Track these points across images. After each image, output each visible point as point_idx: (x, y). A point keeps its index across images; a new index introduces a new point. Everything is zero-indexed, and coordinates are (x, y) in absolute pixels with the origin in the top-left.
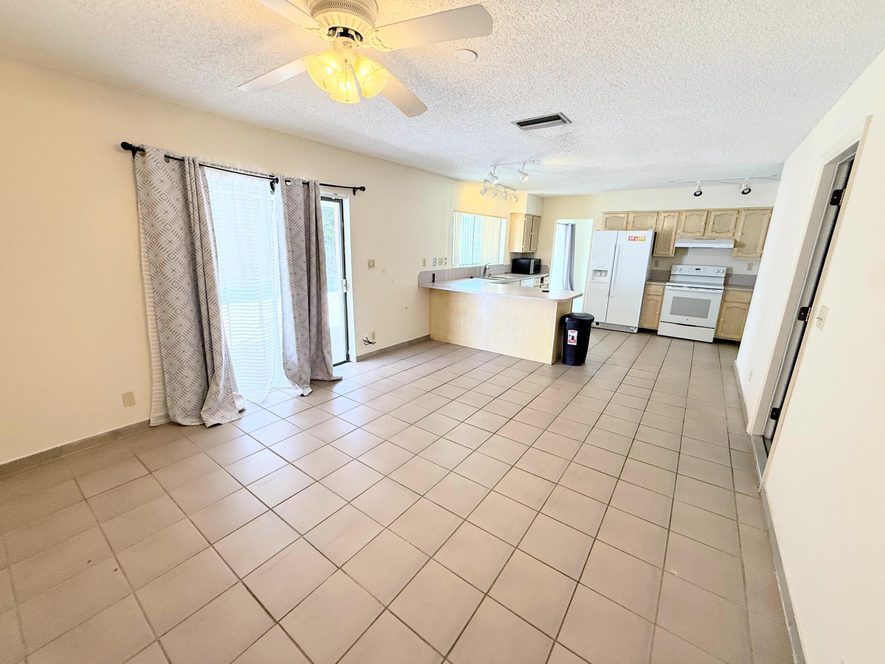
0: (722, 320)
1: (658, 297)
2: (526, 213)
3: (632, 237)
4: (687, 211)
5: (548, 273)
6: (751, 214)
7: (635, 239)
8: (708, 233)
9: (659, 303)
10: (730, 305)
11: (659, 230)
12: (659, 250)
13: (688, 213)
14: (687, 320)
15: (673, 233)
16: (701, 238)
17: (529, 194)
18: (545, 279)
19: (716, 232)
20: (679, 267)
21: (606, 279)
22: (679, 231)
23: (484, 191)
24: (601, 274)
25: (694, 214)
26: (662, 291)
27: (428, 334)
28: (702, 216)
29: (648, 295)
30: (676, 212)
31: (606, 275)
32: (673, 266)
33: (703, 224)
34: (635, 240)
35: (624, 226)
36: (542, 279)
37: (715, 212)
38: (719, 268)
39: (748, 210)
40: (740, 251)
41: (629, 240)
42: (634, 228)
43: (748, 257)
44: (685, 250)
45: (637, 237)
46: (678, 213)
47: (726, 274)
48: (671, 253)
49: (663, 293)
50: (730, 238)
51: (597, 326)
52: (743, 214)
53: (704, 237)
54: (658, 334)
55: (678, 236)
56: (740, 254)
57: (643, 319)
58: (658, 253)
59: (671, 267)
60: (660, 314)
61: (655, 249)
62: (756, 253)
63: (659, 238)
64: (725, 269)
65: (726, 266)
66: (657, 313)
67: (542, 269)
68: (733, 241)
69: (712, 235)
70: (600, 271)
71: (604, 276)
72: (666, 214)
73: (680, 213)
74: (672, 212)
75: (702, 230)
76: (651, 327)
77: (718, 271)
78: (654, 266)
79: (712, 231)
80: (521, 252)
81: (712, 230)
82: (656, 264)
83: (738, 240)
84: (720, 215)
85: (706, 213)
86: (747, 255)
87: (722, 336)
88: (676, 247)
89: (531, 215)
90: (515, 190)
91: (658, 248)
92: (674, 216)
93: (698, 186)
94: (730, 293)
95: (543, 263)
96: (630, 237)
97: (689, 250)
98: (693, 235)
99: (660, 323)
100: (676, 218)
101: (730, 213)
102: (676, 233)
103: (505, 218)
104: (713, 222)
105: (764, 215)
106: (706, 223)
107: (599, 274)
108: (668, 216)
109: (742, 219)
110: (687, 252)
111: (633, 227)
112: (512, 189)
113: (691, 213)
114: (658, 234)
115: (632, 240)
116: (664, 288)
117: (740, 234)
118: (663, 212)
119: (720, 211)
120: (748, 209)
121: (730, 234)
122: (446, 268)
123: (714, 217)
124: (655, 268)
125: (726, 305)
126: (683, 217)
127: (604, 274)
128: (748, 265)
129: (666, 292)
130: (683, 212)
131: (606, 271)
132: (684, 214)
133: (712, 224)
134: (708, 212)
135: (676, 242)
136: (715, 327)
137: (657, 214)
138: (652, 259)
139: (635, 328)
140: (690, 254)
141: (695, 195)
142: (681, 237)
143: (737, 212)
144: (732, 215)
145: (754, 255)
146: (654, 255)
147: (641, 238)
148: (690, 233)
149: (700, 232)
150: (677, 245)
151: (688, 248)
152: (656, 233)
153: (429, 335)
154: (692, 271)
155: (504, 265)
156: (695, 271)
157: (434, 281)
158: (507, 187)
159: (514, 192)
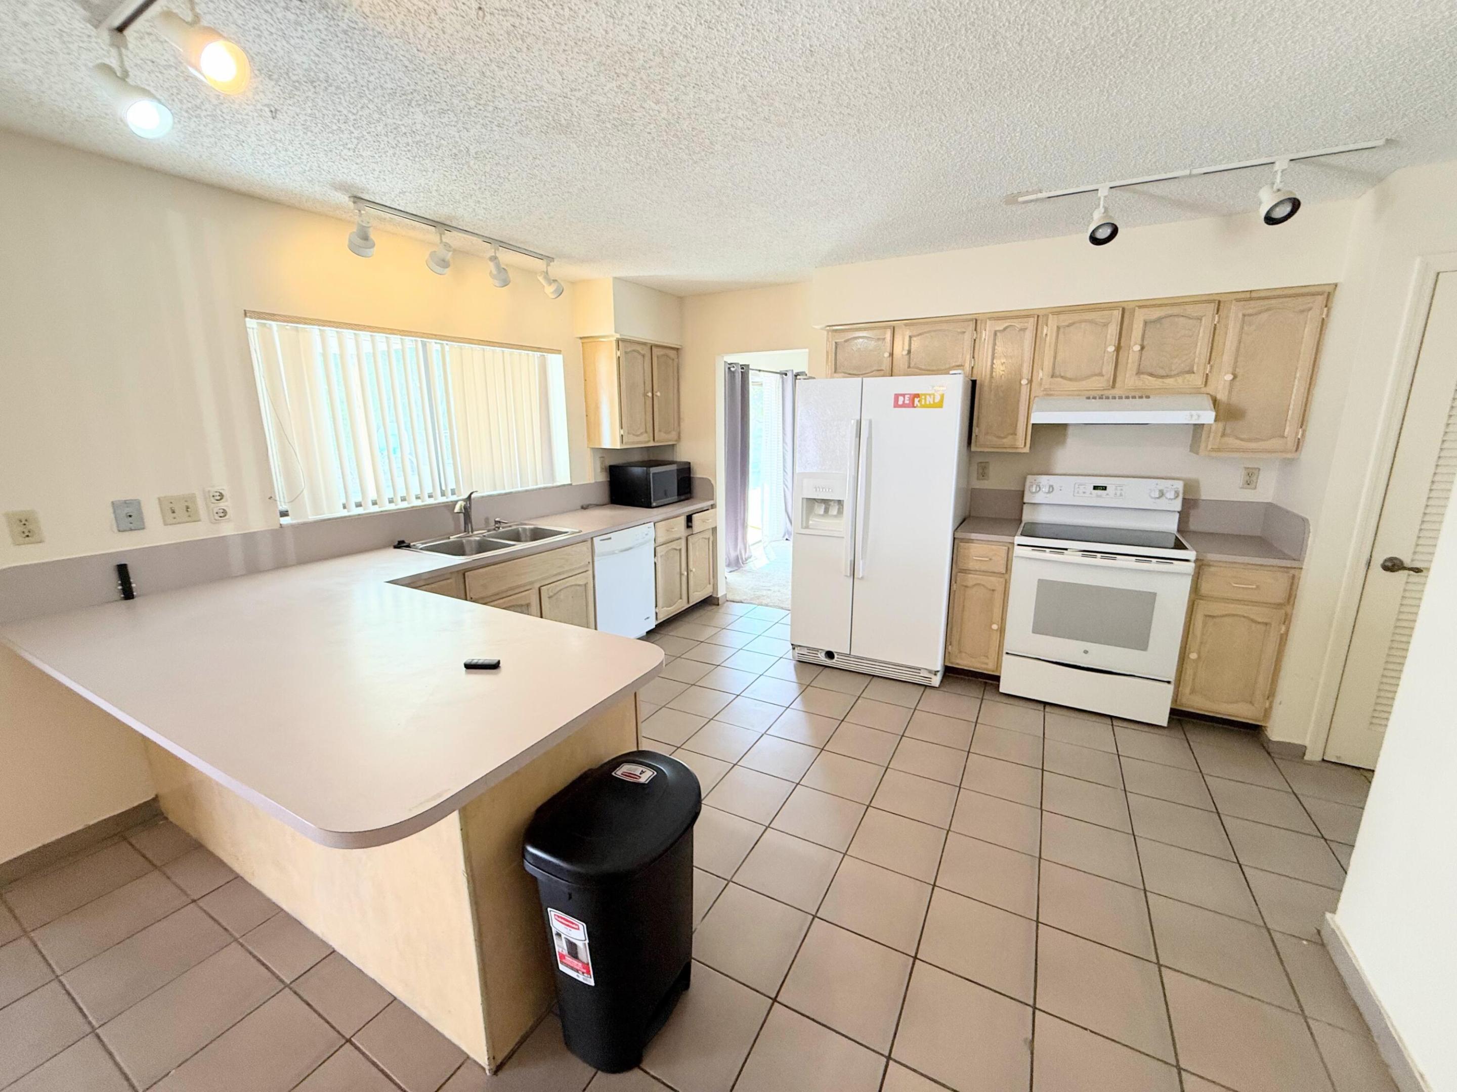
0: (1193, 656)
1: (993, 579)
2: (618, 336)
3: (904, 395)
4: (1059, 312)
5: (713, 499)
6: (1260, 313)
7: (913, 400)
8: (1129, 380)
9: (998, 597)
10: (1215, 608)
11: (982, 375)
12: (987, 434)
13: (1062, 317)
14: (1086, 652)
15: (1024, 382)
16: (1106, 393)
17: (615, 278)
18: (695, 517)
19: (1151, 375)
20: (1044, 480)
21: (840, 525)
22: (1040, 375)
23: (359, 241)
24: (826, 511)
25: (1081, 322)
26: (1004, 562)
27: (153, 796)
28: (1106, 325)
29: (965, 571)
30: (1028, 316)
31: (840, 512)
32: (1029, 477)
33: (1111, 349)
34: (912, 405)
35: (886, 365)
36: (689, 519)
37: (1143, 310)
38: (1163, 484)
39: (1251, 299)
40: (1228, 431)
41: (896, 405)
42: (913, 369)
43: (1254, 451)
44: (1060, 429)
45: (917, 396)
46: (1032, 321)
47: (1184, 499)
48: (1021, 441)
49: (1008, 568)
50: (1197, 392)
51: (829, 662)
52: (1234, 313)
53: (1116, 392)
54: (1001, 690)
55: (1036, 390)
56: (1231, 441)
57: (955, 643)
58: (984, 439)
59: (1024, 479)
60: (1002, 630)
61: (975, 430)
62: (1283, 437)
63: (985, 397)
64: (1179, 485)
65: (1184, 476)
66: (995, 627)
67: (697, 488)
68: (1209, 403)
69: (1139, 384)
70: (825, 502)
71: (835, 516)
72: (1000, 326)
73: (1039, 318)
74: (1017, 317)
75: (1109, 369)
76: (978, 665)
77: (1162, 494)
78: (978, 479)
79: (1139, 373)
80: (618, 446)
81: (1139, 369)
82: (983, 473)
83: (1222, 396)
84: (1159, 320)
85: (1117, 314)
86: (1253, 445)
87: (1197, 703)
88: (1033, 424)
89: (645, 344)
90: (550, 259)
91: (983, 426)
92: (1023, 330)
93: (1102, 210)
94: (1212, 569)
95: (699, 473)
96: (897, 397)
97: (1070, 431)
98: (1084, 384)
99: (1005, 657)
100: (1029, 335)
101: (1190, 310)
102: (1030, 382)
103: (559, 352)
104: (1139, 341)
105: (1302, 311)
106: (1118, 349)
107: (820, 509)
108: (1005, 329)
109: (1231, 325)
110: (1065, 436)
111: (909, 367)
112: (541, 257)
113: (1076, 317)
114: (981, 385)
115: (904, 406)
116: (1009, 552)
117: (1229, 377)
118: (990, 319)
119: (1160, 306)
120: (1249, 297)
121: (1197, 380)
122: (227, 529)
123: (1141, 325)
124: (978, 484)
125: (1203, 608)
126: (1048, 331)
127: (834, 511)
128: (1244, 472)
129: (1016, 565)
130: (1046, 316)
131: (840, 502)
132: (1053, 322)
133: (1137, 348)
134: (1124, 310)
135: (1034, 407)
136: (1172, 677)
137: (972, 325)
138: (970, 462)
139: (936, 673)
140: (1072, 442)
141: (1095, 241)
142: (1048, 394)
143: (1212, 307)
144: (1200, 319)
145: (1275, 443)
146: (973, 448)
147: (929, 400)
148: (1070, 380)
149: (1101, 374)
150: (1039, 417)
151: (1064, 426)
152: (974, 383)
153: (156, 799)
154: (1084, 493)
155: (574, 484)
156: (1091, 494)
157: (128, 593)
158: (502, 244)
159: (545, 266)
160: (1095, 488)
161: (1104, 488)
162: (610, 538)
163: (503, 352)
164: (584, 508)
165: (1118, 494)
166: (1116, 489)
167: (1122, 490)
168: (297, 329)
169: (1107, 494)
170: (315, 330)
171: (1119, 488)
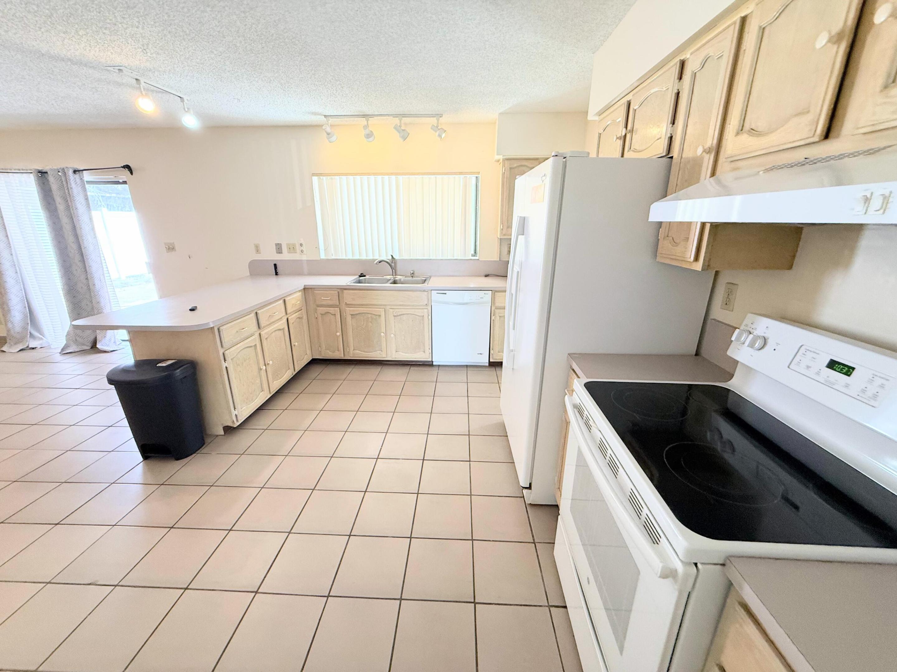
2: (502, 157)
17: (500, 114)
82: (727, 299)
103: (478, 173)
124: (720, 315)
154: (808, 367)
155: (480, 260)
156: (818, 373)
157: (277, 274)
158: (403, 116)
159: (436, 121)
160: (833, 365)
161: (848, 370)
162: (446, 294)
163: (436, 177)
164: (486, 276)
165: (869, 393)
166: (871, 381)
167: (882, 386)
168: (332, 178)
169: (847, 386)
170: (337, 177)
171: (879, 381)
